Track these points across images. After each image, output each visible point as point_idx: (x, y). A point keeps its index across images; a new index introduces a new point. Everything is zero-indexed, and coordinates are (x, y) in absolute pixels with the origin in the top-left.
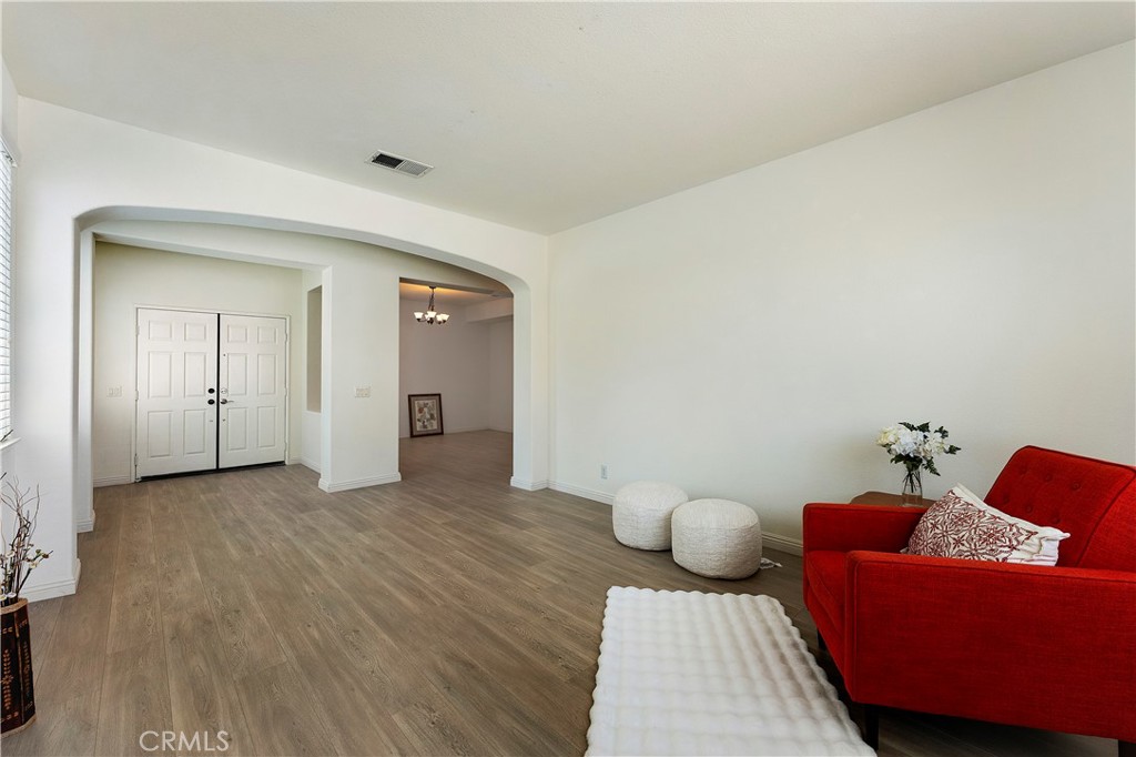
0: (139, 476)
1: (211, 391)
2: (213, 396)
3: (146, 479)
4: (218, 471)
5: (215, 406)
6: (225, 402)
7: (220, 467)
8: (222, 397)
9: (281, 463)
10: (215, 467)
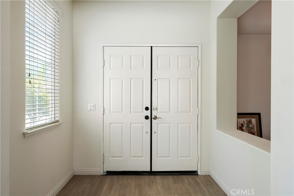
0: (105, 171)
1: (147, 109)
2: (148, 113)
3: (110, 173)
4: (151, 173)
5: (149, 120)
6: (156, 118)
7: (153, 170)
8: (154, 113)
9: (194, 173)
10: (149, 170)
